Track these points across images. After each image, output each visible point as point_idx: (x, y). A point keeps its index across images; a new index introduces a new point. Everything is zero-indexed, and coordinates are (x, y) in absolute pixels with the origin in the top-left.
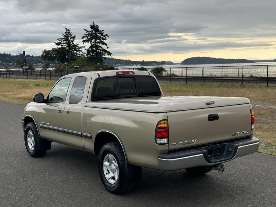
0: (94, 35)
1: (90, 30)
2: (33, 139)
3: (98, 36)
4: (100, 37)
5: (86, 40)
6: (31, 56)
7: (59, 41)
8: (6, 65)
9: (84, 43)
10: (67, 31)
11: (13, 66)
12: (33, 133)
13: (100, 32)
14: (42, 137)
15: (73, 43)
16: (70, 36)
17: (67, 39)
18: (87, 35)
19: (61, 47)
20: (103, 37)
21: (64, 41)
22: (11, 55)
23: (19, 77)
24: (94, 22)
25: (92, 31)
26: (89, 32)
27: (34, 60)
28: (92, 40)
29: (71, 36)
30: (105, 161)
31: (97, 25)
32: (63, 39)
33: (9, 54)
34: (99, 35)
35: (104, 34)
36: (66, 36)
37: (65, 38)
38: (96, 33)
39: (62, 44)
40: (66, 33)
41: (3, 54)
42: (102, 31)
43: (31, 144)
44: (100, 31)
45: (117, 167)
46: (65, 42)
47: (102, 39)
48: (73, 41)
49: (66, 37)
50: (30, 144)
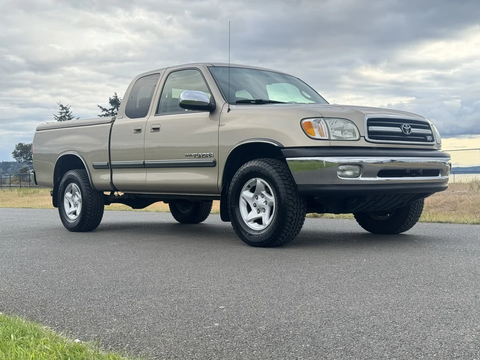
1: (109, 107)
10: (63, 109)
24: (116, 94)
25: (113, 109)
26: (107, 111)
29: (71, 119)
36: (61, 118)
40: (61, 113)
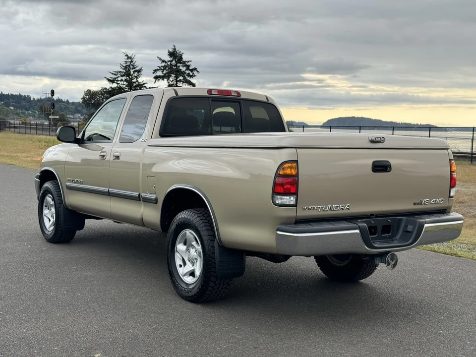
0: (174, 68)
1: (168, 58)
2: (53, 210)
3: (180, 70)
4: (184, 73)
5: (160, 76)
6: (64, 102)
7: (113, 76)
8: (21, 115)
9: (157, 81)
10: (128, 59)
11: (32, 116)
12: (53, 200)
13: (185, 64)
14: (70, 205)
15: (137, 81)
16: (133, 69)
17: (128, 74)
18: (162, 68)
19: (117, 87)
20: (189, 72)
21: (122, 76)
22: (30, 98)
23: (41, 132)
24: (175, 47)
25: (171, 61)
26: (166, 62)
27: (68, 109)
28: (171, 76)
29: (135, 68)
30: (179, 243)
31: (180, 51)
32: (120, 72)
33: (28, 96)
34: (183, 69)
35: (190, 68)
36: (126, 67)
37: (124, 71)
38: (178, 65)
39: (119, 82)
40: (126, 62)
41: (17, 95)
42: (189, 61)
43: (50, 221)
44: (184, 62)
45: (200, 253)
46: (124, 78)
47: (187, 76)
48: (137, 77)
49: (126, 70)
50: (48, 220)
